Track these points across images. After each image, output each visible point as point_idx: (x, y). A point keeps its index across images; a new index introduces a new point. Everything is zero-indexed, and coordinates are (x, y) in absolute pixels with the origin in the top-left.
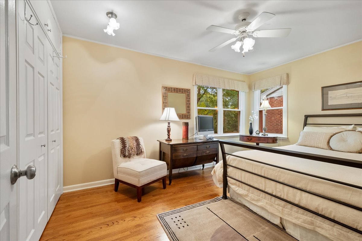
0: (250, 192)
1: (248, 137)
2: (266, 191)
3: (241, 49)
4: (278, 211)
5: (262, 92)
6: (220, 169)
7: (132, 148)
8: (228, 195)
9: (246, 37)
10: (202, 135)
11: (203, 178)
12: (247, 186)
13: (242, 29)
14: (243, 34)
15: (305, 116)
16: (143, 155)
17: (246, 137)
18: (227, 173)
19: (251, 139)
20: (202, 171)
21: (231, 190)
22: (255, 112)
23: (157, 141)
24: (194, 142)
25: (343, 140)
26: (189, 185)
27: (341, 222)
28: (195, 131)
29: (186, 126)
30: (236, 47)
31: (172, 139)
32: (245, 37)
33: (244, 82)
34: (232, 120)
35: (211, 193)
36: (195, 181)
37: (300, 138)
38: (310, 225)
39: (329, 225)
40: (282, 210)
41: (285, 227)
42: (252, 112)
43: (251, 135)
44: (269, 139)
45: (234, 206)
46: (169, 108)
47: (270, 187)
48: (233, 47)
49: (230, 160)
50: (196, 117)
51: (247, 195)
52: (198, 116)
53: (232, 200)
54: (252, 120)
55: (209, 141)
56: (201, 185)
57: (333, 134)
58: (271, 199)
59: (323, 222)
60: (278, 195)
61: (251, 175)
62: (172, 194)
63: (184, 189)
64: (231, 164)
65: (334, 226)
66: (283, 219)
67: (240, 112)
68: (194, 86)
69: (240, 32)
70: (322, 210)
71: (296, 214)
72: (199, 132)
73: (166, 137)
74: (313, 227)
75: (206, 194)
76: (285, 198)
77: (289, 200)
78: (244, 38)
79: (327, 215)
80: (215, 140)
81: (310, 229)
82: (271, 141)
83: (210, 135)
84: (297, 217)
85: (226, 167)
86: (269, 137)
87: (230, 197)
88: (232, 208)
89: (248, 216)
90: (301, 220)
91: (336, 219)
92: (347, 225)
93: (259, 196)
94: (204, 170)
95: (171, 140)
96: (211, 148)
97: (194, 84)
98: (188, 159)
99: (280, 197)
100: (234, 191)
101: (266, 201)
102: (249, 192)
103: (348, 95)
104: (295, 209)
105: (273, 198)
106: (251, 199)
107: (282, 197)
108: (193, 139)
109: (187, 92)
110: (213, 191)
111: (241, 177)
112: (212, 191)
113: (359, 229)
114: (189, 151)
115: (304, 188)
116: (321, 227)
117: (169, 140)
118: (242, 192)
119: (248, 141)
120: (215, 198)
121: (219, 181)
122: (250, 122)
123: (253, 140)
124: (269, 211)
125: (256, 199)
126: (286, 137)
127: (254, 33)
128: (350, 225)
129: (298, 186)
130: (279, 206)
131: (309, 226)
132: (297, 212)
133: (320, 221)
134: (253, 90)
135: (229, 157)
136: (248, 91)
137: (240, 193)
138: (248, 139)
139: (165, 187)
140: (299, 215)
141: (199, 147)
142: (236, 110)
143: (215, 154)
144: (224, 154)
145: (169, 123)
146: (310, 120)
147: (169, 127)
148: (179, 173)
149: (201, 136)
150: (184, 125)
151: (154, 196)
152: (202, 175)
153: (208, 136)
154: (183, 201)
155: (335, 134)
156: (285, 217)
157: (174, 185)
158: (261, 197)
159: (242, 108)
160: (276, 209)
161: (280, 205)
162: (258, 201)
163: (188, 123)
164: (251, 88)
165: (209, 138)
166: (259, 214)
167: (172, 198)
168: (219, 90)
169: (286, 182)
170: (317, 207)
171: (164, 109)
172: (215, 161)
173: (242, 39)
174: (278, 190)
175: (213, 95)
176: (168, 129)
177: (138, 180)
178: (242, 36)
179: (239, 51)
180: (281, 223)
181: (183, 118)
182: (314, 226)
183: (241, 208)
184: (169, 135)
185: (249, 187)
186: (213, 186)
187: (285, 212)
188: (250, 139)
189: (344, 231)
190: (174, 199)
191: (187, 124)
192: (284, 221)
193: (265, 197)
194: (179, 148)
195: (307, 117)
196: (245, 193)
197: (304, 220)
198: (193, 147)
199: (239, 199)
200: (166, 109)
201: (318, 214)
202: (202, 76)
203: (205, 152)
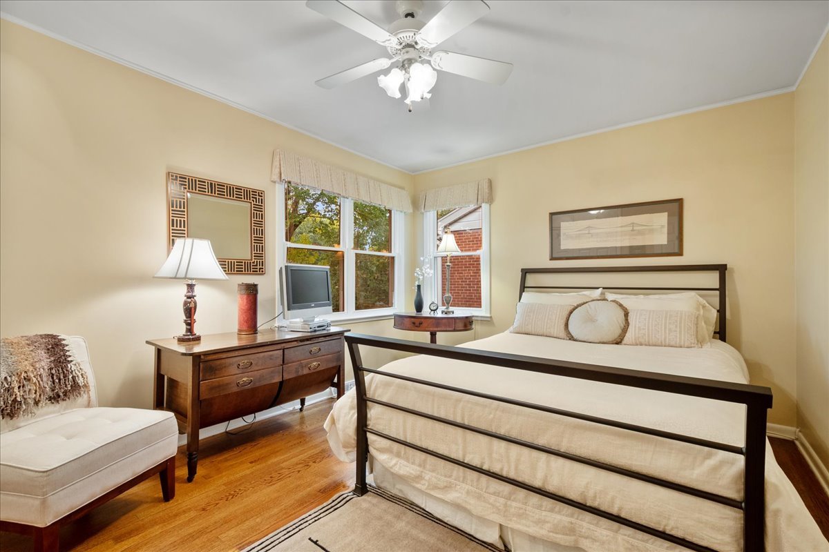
0: (428, 466)
1: (413, 320)
2: (466, 462)
3: (403, 89)
4: (494, 510)
5: (440, 216)
6: (349, 413)
7: (29, 380)
8: (370, 479)
9: (416, 61)
10: (298, 320)
11: (302, 438)
12: (418, 453)
13: (407, 36)
14: (407, 52)
15: (523, 270)
16: (85, 396)
17: (408, 319)
18: (368, 423)
19: (421, 324)
20: (298, 416)
21: (377, 467)
22: (427, 260)
23: (148, 342)
24: (277, 339)
25: (591, 319)
26: (258, 467)
27: (634, 520)
28: (278, 309)
29: (248, 295)
30: (391, 83)
31: (201, 335)
32: (413, 61)
33: (402, 188)
34: (372, 278)
35: (324, 482)
36: (278, 452)
37: (518, 317)
38: (567, 535)
39: (608, 529)
40: (505, 505)
41: (509, 547)
42: (422, 259)
43: (419, 315)
44: (457, 321)
45: (385, 511)
46: (189, 241)
47: (478, 450)
48: (383, 81)
49: (376, 387)
50: (281, 268)
51: (419, 478)
52: (286, 267)
53: (381, 493)
54: (421, 277)
55: (317, 333)
56: (295, 460)
57: (572, 307)
58: (478, 480)
59: (597, 525)
60: (496, 468)
61: (431, 422)
62: (193, 514)
63: (240, 484)
64: (377, 398)
65: (619, 530)
66: (507, 527)
67: (393, 258)
68: (275, 182)
69: (401, 44)
70: (595, 497)
71: (537, 511)
72: (289, 310)
73: (182, 330)
74: (573, 538)
75: (309, 489)
76: (512, 475)
77: (520, 479)
78: (410, 61)
79: (603, 508)
80: (333, 329)
81: (567, 544)
82: (460, 325)
83: (322, 317)
84: (539, 519)
85: (366, 406)
86: (457, 318)
87: (374, 485)
88: (380, 518)
89: (422, 536)
90: (547, 526)
91: (623, 515)
92: (645, 525)
93: (450, 476)
94: (305, 413)
95: (198, 339)
96: (323, 352)
97: (276, 177)
98: (254, 391)
99: (500, 474)
100: (386, 470)
101: (467, 487)
102: (424, 468)
103: (591, 232)
104: (535, 499)
105: (484, 478)
106: (428, 486)
107: (504, 474)
108: (272, 331)
109: (254, 198)
110: (329, 475)
111: (405, 431)
112: (326, 477)
113: (668, 532)
114: (257, 368)
115: (554, 447)
116: (591, 538)
117: (190, 337)
118: (408, 469)
119: (413, 328)
120: (334, 498)
121: (345, 447)
122: (417, 283)
123: (425, 325)
124: (474, 512)
125: (442, 484)
126: (489, 315)
127: (435, 56)
128: (652, 525)
129: (541, 442)
130: (498, 496)
131: (565, 537)
132: (540, 507)
133: (588, 523)
134: (423, 211)
135: (373, 378)
136: (412, 211)
137: (402, 472)
138: (414, 323)
139: (168, 495)
140: (544, 513)
141: (290, 354)
142: (384, 253)
143: (333, 368)
144: (358, 370)
145: (191, 287)
146: (531, 280)
147: (189, 297)
148: (226, 432)
149: (296, 323)
150: (243, 292)
151: (118, 539)
152: (298, 427)
153: (317, 320)
154: (232, 533)
155: (576, 308)
156: (512, 524)
157: (206, 477)
158: (453, 477)
159: (398, 249)
160: (489, 504)
161: (499, 493)
162: (447, 488)
163: (255, 286)
164: (417, 204)
165: (318, 327)
166: (449, 523)
167: (191, 530)
168: (344, 202)
169: (514, 434)
170: (584, 490)
171: (172, 243)
172: (333, 385)
173: (406, 66)
174: (494, 455)
175: (328, 218)
176: (186, 303)
177: (37, 503)
178: (406, 56)
179: (398, 95)
180: (501, 537)
181: (239, 272)
182: (575, 535)
183: (405, 514)
184: (190, 324)
185: (424, 455)
186: (328, 459)
187: (512, 510)
188: (417, 324)
189: (638, 540)
190: (201, 532)
191: (252, 291)
192: (510, 533)
193: (464, 478)
194: (223, 361)
195: (525, 272)
196: (414, 473)
197: (554, 525)
198: (271, 356)
199: (399, 486)
200: (179, 242)
201: (585, 506)
202: (299, 160)
203: (306, 366)
